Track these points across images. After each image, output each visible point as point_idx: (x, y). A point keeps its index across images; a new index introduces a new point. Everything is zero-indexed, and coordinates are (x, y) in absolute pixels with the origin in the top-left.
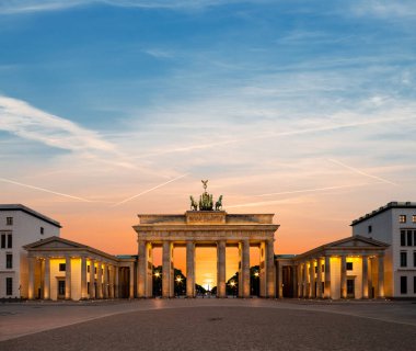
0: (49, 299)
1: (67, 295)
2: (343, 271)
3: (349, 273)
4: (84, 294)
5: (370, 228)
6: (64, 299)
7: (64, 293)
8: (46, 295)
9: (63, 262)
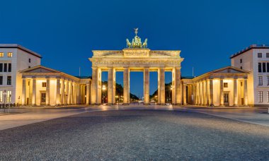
0: (35, 105)
1: (47, 102)
2: (221, 88)
3: (225, 89)
4: (58, 102)
5: (241, 60)
6: (45, 105)
7: (45, 101)
8: (33, 102)
9: (45, 81)
